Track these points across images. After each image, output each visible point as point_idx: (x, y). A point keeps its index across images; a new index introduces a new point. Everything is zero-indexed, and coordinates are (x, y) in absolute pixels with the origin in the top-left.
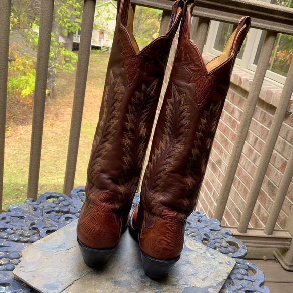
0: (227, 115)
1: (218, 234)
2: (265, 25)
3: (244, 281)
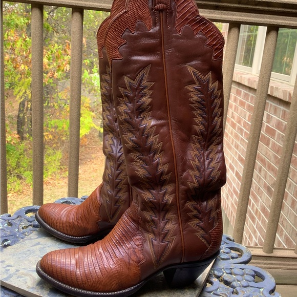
0: (279, 134)
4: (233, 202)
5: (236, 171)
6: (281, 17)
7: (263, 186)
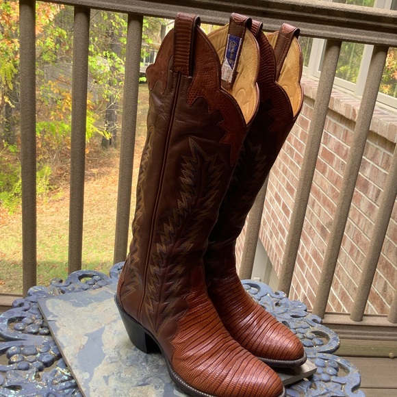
0: (339, 160)
1: (302, 322)
2: (370, 38)
3: (330, 384)
4: (278, 242)
5: (283, 203)
6: (345, 29)
7: (315, 225)
